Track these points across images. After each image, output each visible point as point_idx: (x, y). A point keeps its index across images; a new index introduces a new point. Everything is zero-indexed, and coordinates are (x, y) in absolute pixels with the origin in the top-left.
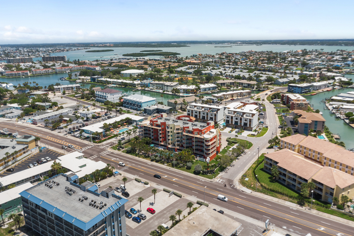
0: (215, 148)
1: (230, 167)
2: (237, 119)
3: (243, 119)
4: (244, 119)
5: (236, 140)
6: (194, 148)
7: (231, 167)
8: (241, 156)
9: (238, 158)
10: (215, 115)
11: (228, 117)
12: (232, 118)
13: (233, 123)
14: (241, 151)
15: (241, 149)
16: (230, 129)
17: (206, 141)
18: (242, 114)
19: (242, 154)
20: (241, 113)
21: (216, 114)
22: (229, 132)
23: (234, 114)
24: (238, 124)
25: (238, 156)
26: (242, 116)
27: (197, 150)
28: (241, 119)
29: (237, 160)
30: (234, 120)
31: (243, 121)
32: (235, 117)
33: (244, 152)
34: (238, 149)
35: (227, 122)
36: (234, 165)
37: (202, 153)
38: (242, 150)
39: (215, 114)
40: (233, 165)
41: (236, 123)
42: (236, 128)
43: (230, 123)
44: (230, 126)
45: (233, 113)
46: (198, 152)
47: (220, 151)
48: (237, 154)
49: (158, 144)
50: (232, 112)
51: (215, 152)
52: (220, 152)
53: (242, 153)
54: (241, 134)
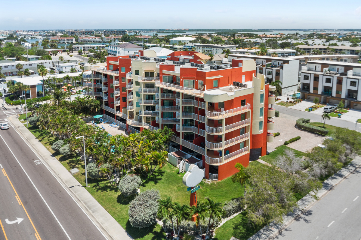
0: (247, 137)
1: (291, 219)
2: (328, 81)
3: (344, 79)
4: (349, 80)
5: (323, 127)
6: (179, 129)
7: (297, 219)
8: (341, 176)
9: (330, 182)
10: (278, 74)
11: (306, 78)
12: (316, 78)
13: (320, 91)
14: (340, 160)
15: (341, 153)
16: (310, 104)
17: (212, 107)
18: (342, 70)
19: (344, 172)
20: (340, 67)
21: (279, 71)
22: (306, 110)
23: (322, 71)
24: (331, 94)
25: (327, 177)
26: (345, 74)
27: (187, 137)
28: (340, 82)
29: (322, 193)
30: (322, 84)
31: (346, 87)
32: (325, 77)
33: (352, 165)
34: (330, 149)
35: (305, 88)
36: (309, 213)
37: (198, 150)
38: (346, 156)
39: (277, 70)
40: (303, 212)
41: (327, 90)
42: (325, 103)
43: (311, 91)
44: (312, 97)
45: (319, 67)
46: (190, 145)
47: (269, 151)
48: (326, 167)
49: (113, 115)
50: (317, 65)
51: (245, 152)
52: (269, 154)
53: (346, 164)
54: (339, 116)
